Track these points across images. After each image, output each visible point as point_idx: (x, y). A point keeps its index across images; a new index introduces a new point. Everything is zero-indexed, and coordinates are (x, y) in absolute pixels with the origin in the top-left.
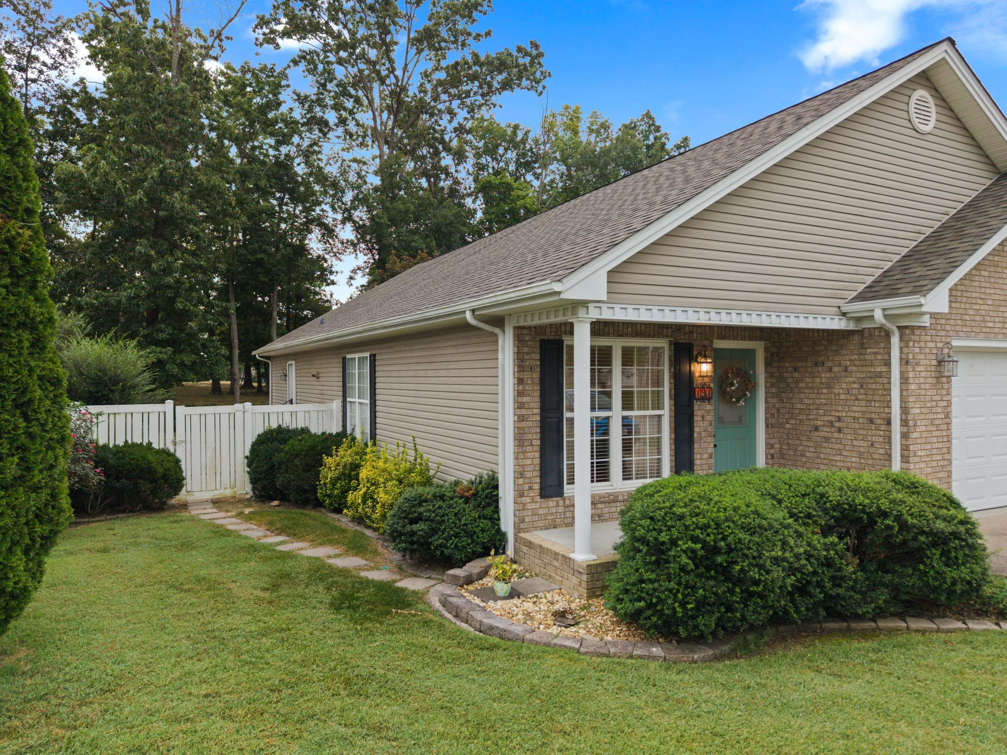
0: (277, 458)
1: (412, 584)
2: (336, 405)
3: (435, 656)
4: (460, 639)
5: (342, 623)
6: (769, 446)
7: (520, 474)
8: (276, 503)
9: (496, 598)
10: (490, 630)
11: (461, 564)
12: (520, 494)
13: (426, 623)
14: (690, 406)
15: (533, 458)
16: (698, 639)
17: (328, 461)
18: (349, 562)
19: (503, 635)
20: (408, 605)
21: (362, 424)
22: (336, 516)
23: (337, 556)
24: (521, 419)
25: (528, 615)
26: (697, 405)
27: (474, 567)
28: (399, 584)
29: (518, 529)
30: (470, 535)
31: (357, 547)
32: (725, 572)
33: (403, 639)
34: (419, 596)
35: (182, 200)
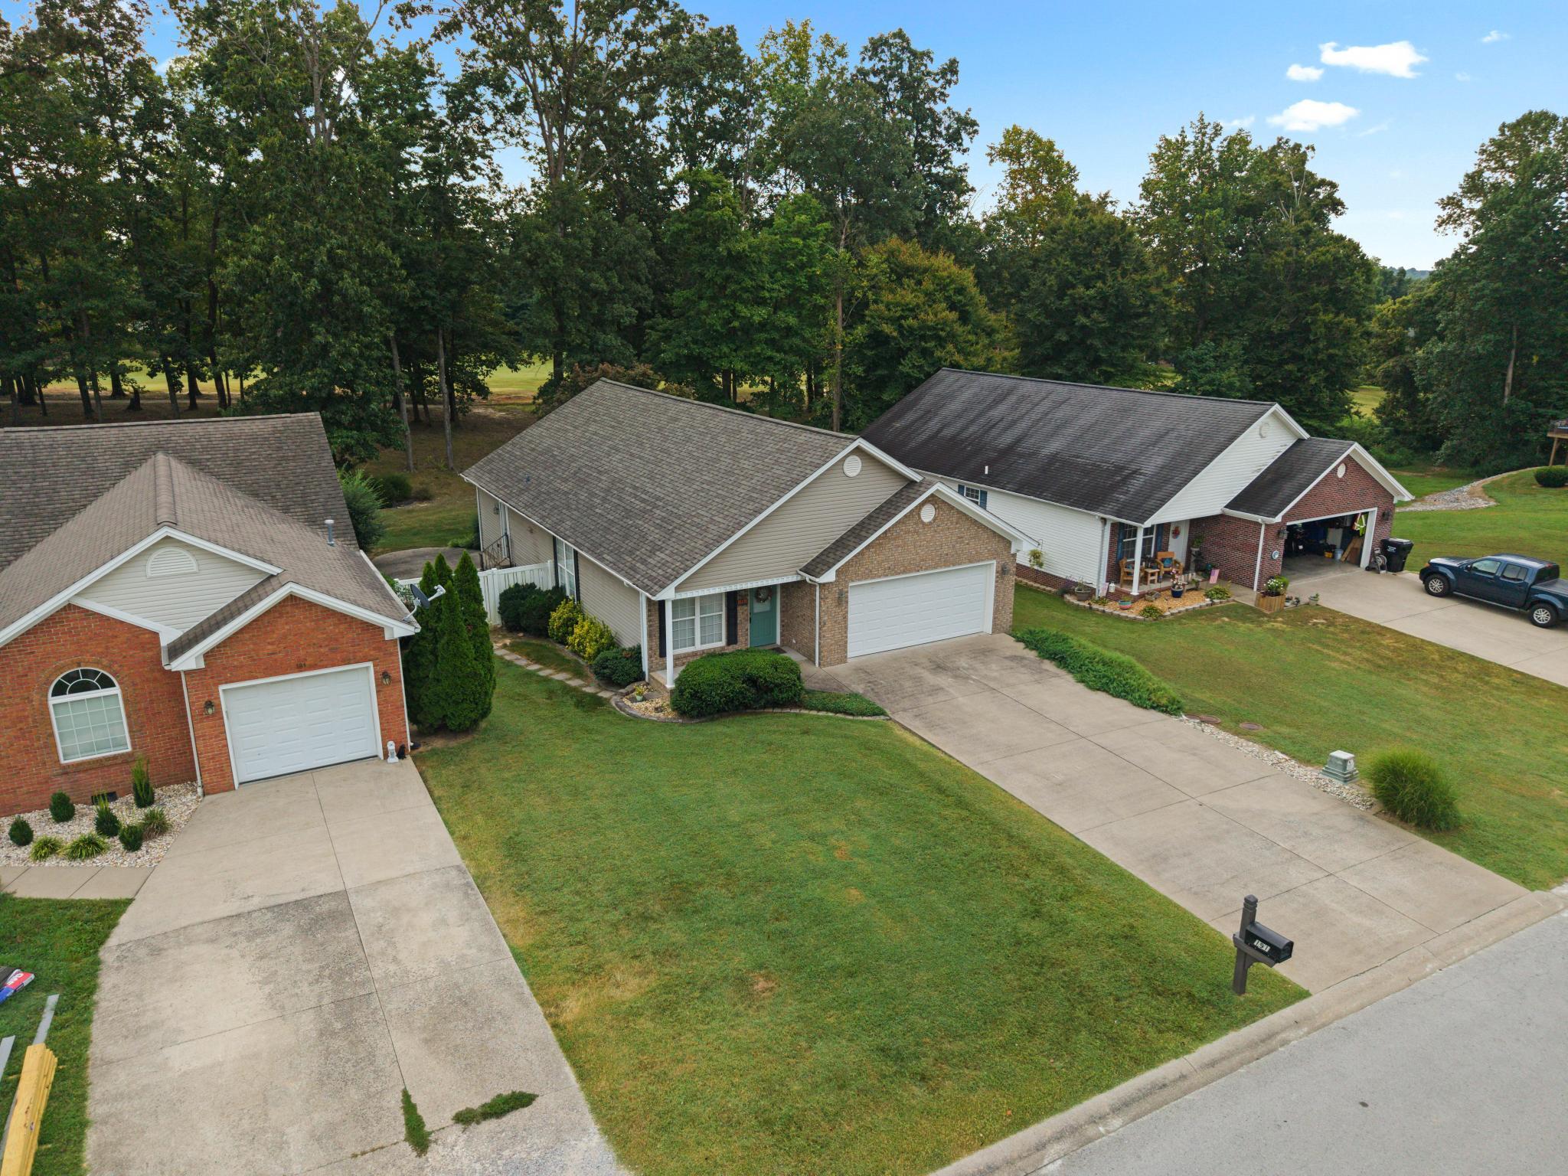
0: (521, 610)
1: (604, 694)
2: (550, 563)
3: (611, 723)
4: (621, 717)
5: (579, 712)
6: (782, 621)
7: (650, 649)
8: (521, 634)
9: (636, 701)
10: (630, 714)
11: (624, 687)
12: (650, 657)
13: (610, 712)
14: (735, 609)
15: (656, 641)
16: (692, 717)
17: (554, 615)
18: (575, 683)
19: (635, 716)
20: (603, 705)
21: (571, 586)
22: (561, 647)
23: (570, 679)
24: (650, 626)
25: (646, 708)
26: (739, 608)
27: (629, 688)
28: (600, 695)
29: (650, 671)
30: (628, 674)
31: (578, 673)
32: (700, 698)
33: (602, 718)
34: (608, 700)
35: (354, 284)
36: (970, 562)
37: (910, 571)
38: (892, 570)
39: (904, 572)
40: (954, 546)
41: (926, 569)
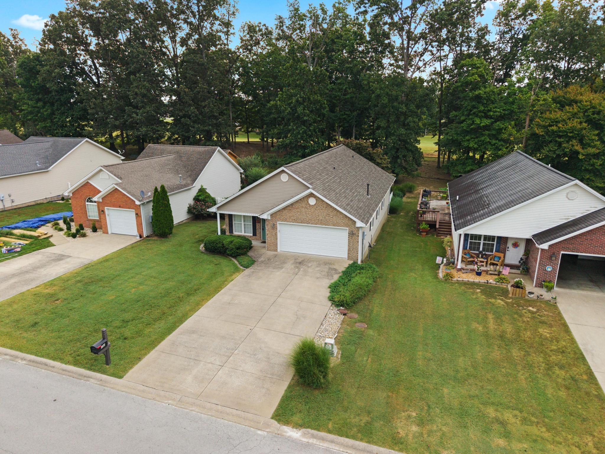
14: (255, 224)
26: (257, 224)
36: (334, 225)
37: (304, 223)
38: (295, 221)
39: (301, 223)
40: (325, 217)
41: (312, 224)
